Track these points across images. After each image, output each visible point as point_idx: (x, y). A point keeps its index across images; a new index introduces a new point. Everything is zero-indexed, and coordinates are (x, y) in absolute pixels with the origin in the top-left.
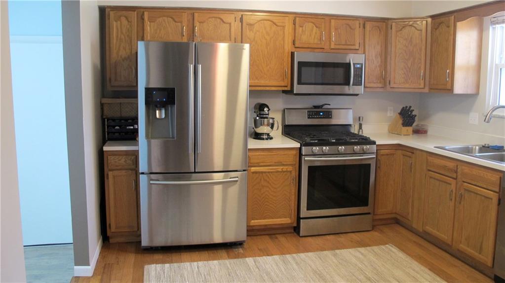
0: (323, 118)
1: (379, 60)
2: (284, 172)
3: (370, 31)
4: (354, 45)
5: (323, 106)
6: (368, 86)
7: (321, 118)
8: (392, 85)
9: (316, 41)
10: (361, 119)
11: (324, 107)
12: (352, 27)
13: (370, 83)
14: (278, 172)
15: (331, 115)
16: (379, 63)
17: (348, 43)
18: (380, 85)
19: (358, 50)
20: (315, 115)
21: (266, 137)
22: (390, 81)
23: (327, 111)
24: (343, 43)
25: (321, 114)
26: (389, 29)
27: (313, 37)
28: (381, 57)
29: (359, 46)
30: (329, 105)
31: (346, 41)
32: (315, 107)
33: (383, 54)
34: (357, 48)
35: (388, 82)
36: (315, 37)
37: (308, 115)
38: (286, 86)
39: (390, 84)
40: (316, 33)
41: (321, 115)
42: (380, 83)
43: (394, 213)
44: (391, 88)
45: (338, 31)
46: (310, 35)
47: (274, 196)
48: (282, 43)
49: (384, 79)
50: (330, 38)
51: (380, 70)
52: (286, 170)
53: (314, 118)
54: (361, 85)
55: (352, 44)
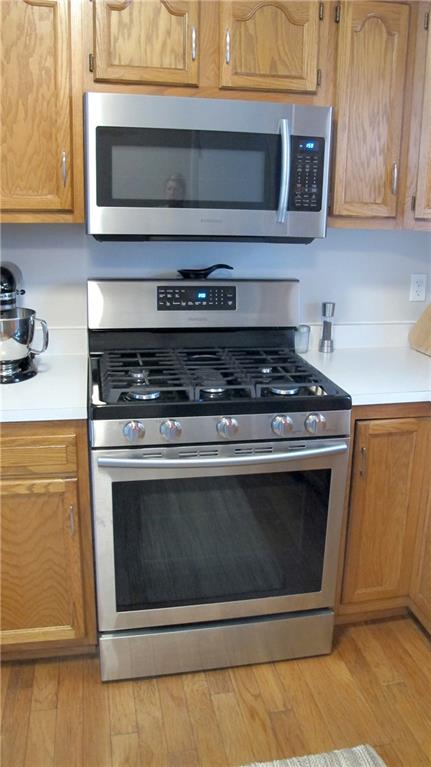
0: (207, 308)
1: (384, 130)
2: (39, 495)
3: (354, 32)
4: (301, 78)
5: (211, 270)
6: (344, 213)
7: (200, 308)
8: (420, 212)
9: (168, 61)
10: (329, 308)
11: (211, 276)
12: (297, 17)
13: (351, 203)
14: (18, 495)
15: (233, 299)
16: (384, 139)
17: (282, 71)
18: (383, 211)
19: (313, 93)
20: (183, 297)
21: (10, 372)
22: (414, 199)
23: (219, 288)
24: (265, 69)
25: (202, 295)
26: (421, 25)
27: (158, 46)
28: (389, 122)
29: (318, 84)
30: (232, 268)
31: (273, 65)
32: (186, 274)
33: (398, 113)
34: (311, 87)
35: (409, 201)
36: (164, 44)
37: (159, 299)
38: (70, 212)
39: (413, 208)
40: (169, 33)
41: (202, 300)
42: (384, 202)
43: (403, 596)
44: (417, 219)
45: (247, 30)
46: (149, 39)
47: (16, 566)
48: (49, 63)
49: (398, 193)
50: (219, 51)
51: (385, 163)
52: (43, 491)
53: (179, 308)
54: (318, 208)
55: (293, 73)
